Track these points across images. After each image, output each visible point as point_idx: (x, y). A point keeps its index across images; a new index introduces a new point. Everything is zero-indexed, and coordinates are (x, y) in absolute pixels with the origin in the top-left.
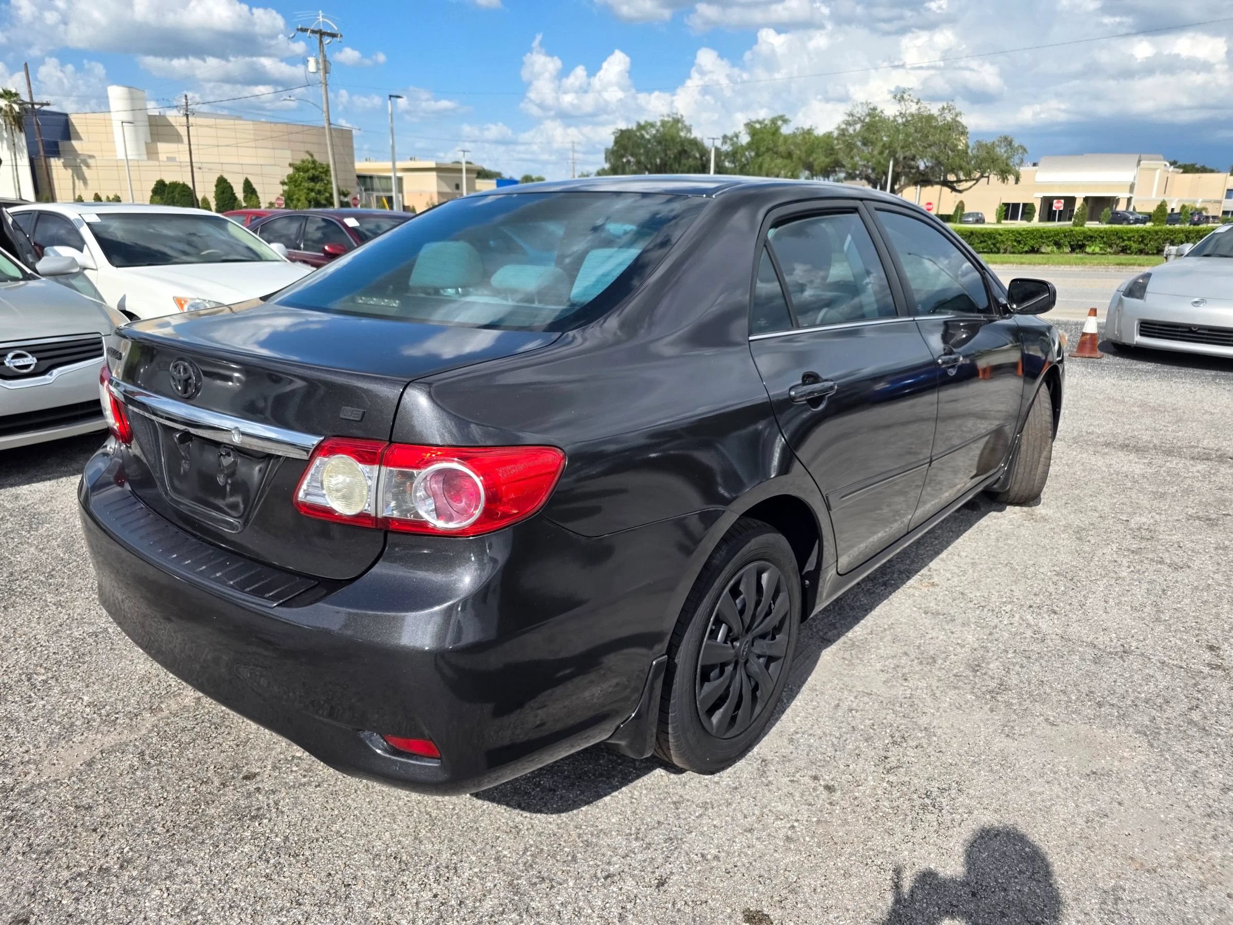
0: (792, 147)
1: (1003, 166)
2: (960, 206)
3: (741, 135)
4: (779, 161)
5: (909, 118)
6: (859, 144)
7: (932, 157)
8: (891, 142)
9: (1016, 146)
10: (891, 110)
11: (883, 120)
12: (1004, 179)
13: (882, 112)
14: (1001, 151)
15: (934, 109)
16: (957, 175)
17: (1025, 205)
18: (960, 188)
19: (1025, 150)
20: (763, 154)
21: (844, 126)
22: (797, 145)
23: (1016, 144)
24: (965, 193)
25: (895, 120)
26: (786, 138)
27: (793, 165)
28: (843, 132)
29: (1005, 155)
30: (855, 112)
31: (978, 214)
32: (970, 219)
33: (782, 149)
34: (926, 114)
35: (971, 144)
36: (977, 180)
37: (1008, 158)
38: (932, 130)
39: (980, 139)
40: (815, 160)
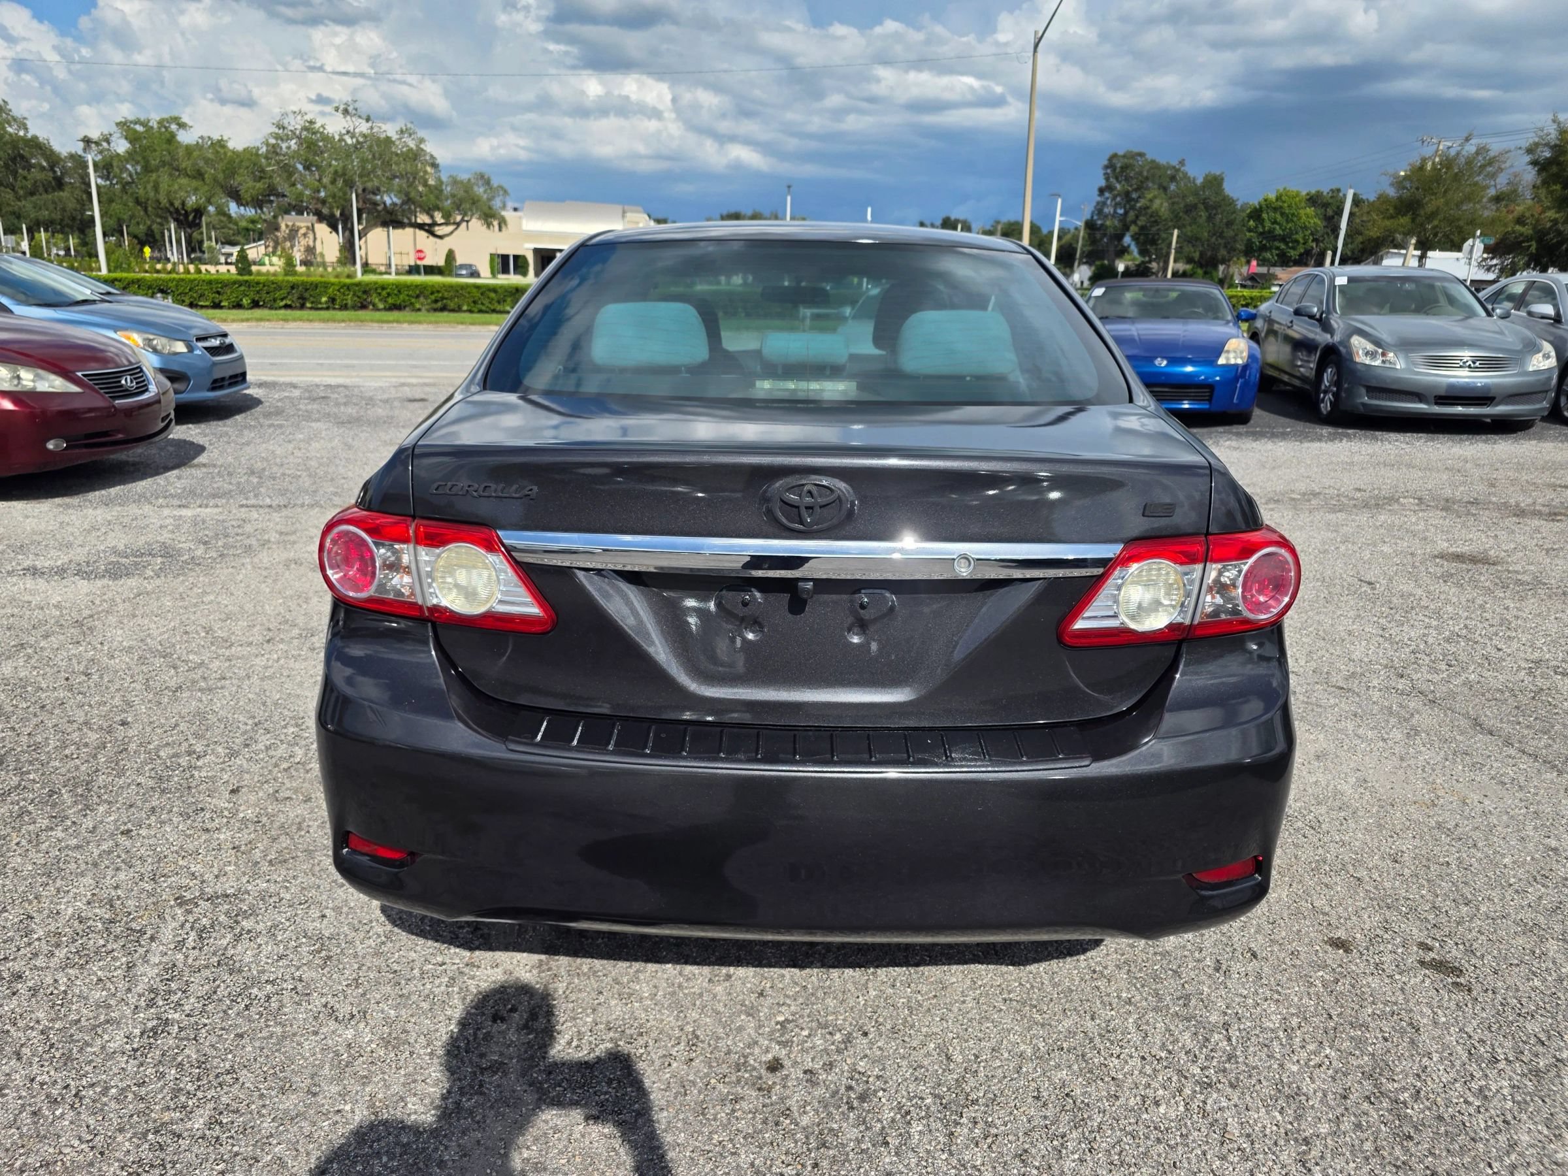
0: (201, 163)
1: (486, 209)
2: (450, 256)
3: (113, 139)
4: (184, 181)
5: (361, 139)
6: (300, 167)
7: (400, 192)
8: (344, 168)
9: (495, 185)
10: (335, 126)
11: (327, 139)
12: (489, 225)
13: (323, 126)
14: (480, 190)
15: (390, 130)
16: (432, 217)
17: (516, 257)
18: (439, 233)
19: (505, 192)
20: (157, 169)
21: (272, 141)
22: (207, 161)
23: (495, 183)
24: (447, 239)
25: (341, 140)
26: (189, 150)
27: (206, 188)
28: (274, 150)
29: (485, 196)
30: (286, 122)
31: (471, 266)
32: (464, 272)
33: (185, 164)
34: (383, 136)
35: (444, 178)
36: (458, 224)
37: (489, 200)
38: (395, 159)
39: (455, 174)
40: (240, 184)
